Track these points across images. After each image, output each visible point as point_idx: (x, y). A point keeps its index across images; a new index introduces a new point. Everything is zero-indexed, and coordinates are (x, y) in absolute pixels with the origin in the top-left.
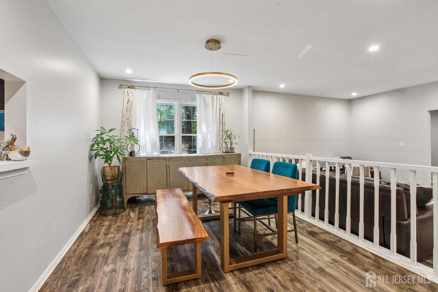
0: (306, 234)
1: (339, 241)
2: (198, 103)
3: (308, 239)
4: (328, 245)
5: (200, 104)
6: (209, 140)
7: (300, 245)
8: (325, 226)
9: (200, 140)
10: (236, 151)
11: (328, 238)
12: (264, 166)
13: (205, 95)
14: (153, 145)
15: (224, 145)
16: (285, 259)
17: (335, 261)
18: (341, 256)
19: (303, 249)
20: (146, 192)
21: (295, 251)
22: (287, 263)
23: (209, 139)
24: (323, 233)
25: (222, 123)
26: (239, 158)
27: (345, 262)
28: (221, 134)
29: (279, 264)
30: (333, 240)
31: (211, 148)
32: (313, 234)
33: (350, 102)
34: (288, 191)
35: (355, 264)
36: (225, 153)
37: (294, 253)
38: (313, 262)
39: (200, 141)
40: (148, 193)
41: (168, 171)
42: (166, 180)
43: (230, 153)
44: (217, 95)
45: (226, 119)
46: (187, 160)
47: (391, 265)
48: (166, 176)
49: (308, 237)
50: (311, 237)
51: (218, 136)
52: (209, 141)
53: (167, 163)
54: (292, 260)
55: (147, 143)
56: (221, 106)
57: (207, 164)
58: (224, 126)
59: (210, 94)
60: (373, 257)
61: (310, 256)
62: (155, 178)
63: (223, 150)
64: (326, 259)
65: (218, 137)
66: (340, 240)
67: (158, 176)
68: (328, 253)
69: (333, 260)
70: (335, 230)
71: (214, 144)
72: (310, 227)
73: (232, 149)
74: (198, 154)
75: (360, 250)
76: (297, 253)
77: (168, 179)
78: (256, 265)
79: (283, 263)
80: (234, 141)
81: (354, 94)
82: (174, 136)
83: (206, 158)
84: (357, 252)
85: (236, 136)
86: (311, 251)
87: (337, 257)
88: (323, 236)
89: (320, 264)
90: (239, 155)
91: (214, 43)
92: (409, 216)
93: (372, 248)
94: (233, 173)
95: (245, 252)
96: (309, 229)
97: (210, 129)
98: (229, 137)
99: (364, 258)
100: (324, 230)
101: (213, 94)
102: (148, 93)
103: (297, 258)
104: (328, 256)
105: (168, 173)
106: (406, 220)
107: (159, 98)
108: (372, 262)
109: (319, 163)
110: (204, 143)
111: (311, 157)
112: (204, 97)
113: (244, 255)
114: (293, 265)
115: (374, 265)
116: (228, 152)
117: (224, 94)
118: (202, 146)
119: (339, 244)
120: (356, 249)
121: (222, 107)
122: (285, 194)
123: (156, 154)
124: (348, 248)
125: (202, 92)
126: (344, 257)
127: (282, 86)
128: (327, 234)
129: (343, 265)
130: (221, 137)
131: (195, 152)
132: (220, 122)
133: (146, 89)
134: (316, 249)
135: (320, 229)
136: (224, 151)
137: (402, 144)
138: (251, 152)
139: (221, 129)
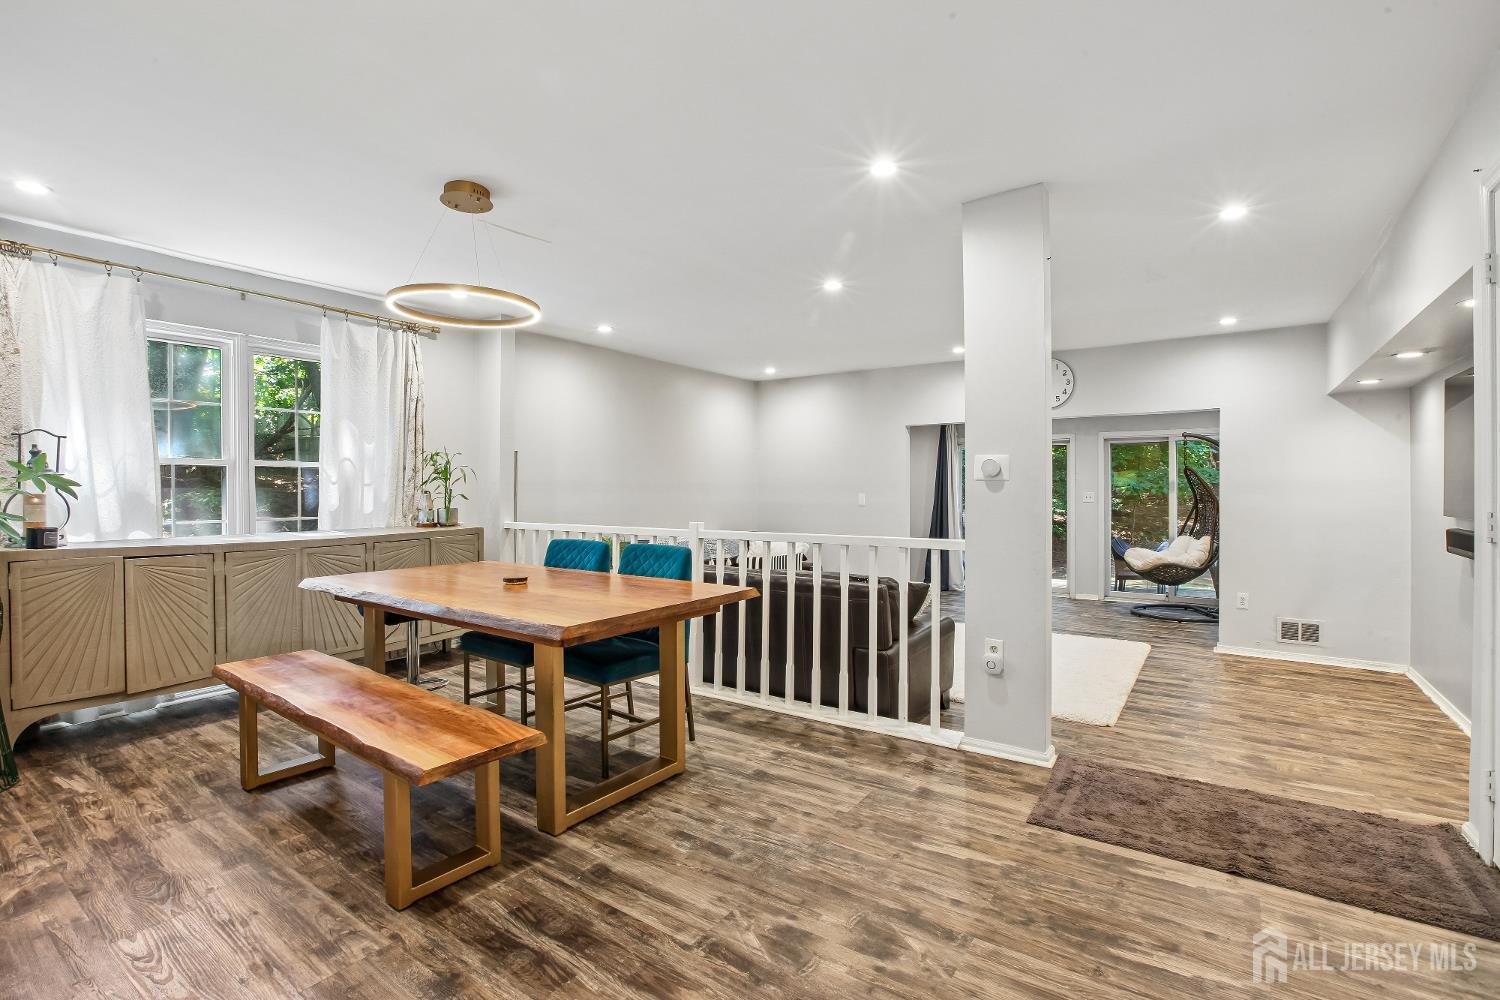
0: (706, 720)
1: (776, 719)
2: (328, 349)
3: (713, 729)
4: (757, 730)
5: (336, 357)
6: (366, 485)
7: (699, 741)
8: (739, 696)
9: (334, 483)
10: (465, 522)
11: (752, 719)
12: (593, 559)
13: (352, 326)
14: (131, 503)
15: (422, 502)
16: (681, 774)
17: (779, 754)
18: (789, 744)
19: (711, 749)
20: (121, 687)
21: (695, 756)
22: (688, 780)
23: (366, 482)
24: (738, 711)
25: (412, 425)
26: (476, 544)
27: (797, 750)
28: (410, 466)
29: (672, 787)
30: (763, 720)
31: (371, 513)
32: (719, 717)
33: (757, 387)
34: (704, 605)
35: (816, 750)
36: (424, 526)
37: (696, 760)
38: (741, 765)
39: (332, 486)
40: (129, 692)
41: (220, 597)
42: (211, 633)
43: (442, 526)
44: (395, 330)
45: (427, 416)
46: (298, 555)
47: (872, 736)
48: (211, 620)
49: (711, 725)
50: (718, 724)
51: (398, 469)
52: (366, 488)
53: (216, 570)
54: (696, 774)
55: (99, 491)
56: (410, 367)
57: (370, 565)
58: (420, 437)
59: (372, 325)
60: (841, 731)
61: (730, 758)
62: (161, 629)
63: (415, 518)
64: (763, 754)
65: (398, 475)
66: (776, 716)
67: (175, 619)
68: (763, 744)
69: (775, 752)
70: (764, 701)
71: (386, 494)
72: (707, 704)
73: (451, 513)
74: (326, 530)
75: (817, 725)
76: (702, 758)
77: (221, 628)
78: (622, 802)
79: (680, 782)
80: (457, 489)
81: (770, 371)
82: (222, 469)
83: (370, 545)
84: (813, 730)
85: (467, 471)
86: (728, 747)
87: (782, 747)
88: (741, 717)
89: (755, 765)
90: (478, 533)
91: (475, 196)
92: (896, 639)
93: (836, 717)
94: (526, 579)
95: (579, 785)
96: (708, 709)
97: (370, 448)
98: (444, 474)
99: (828, 736)
100: (737, 705)
101: (384, 327)
102: (105, 287)
103: (706, 767)
104: (764, 749)
105: (220, 607)
106: (891, 647)
107: (154, 312)
108: (841, 739)
109: (723, 546)
110: (346, 493)
111: (702, 530)
112: (349, 331)
113: (579, 790)
114: (704, 781)
115: (845, 744)
116: (435, 525)
117: (421, 331)
118: (339, 506)
119: (778, 724)
120: (809, 725)
121: (413, 374)
122: (696, 614)
123: (140, 536)
124: (796, 728)
125: (343, 315)
126: (793, 743)
127: (605, 329)
128: (746, 712)
129: (795, 757)
130: (409, 473)
131: (312, 526)
132: (406, 422)
133: (98, 272)
134: (736, 742)
135: (730, 704)
136: (423, 518)
137: (862, 499)
138: (508, 522)
139: (411, 447)
